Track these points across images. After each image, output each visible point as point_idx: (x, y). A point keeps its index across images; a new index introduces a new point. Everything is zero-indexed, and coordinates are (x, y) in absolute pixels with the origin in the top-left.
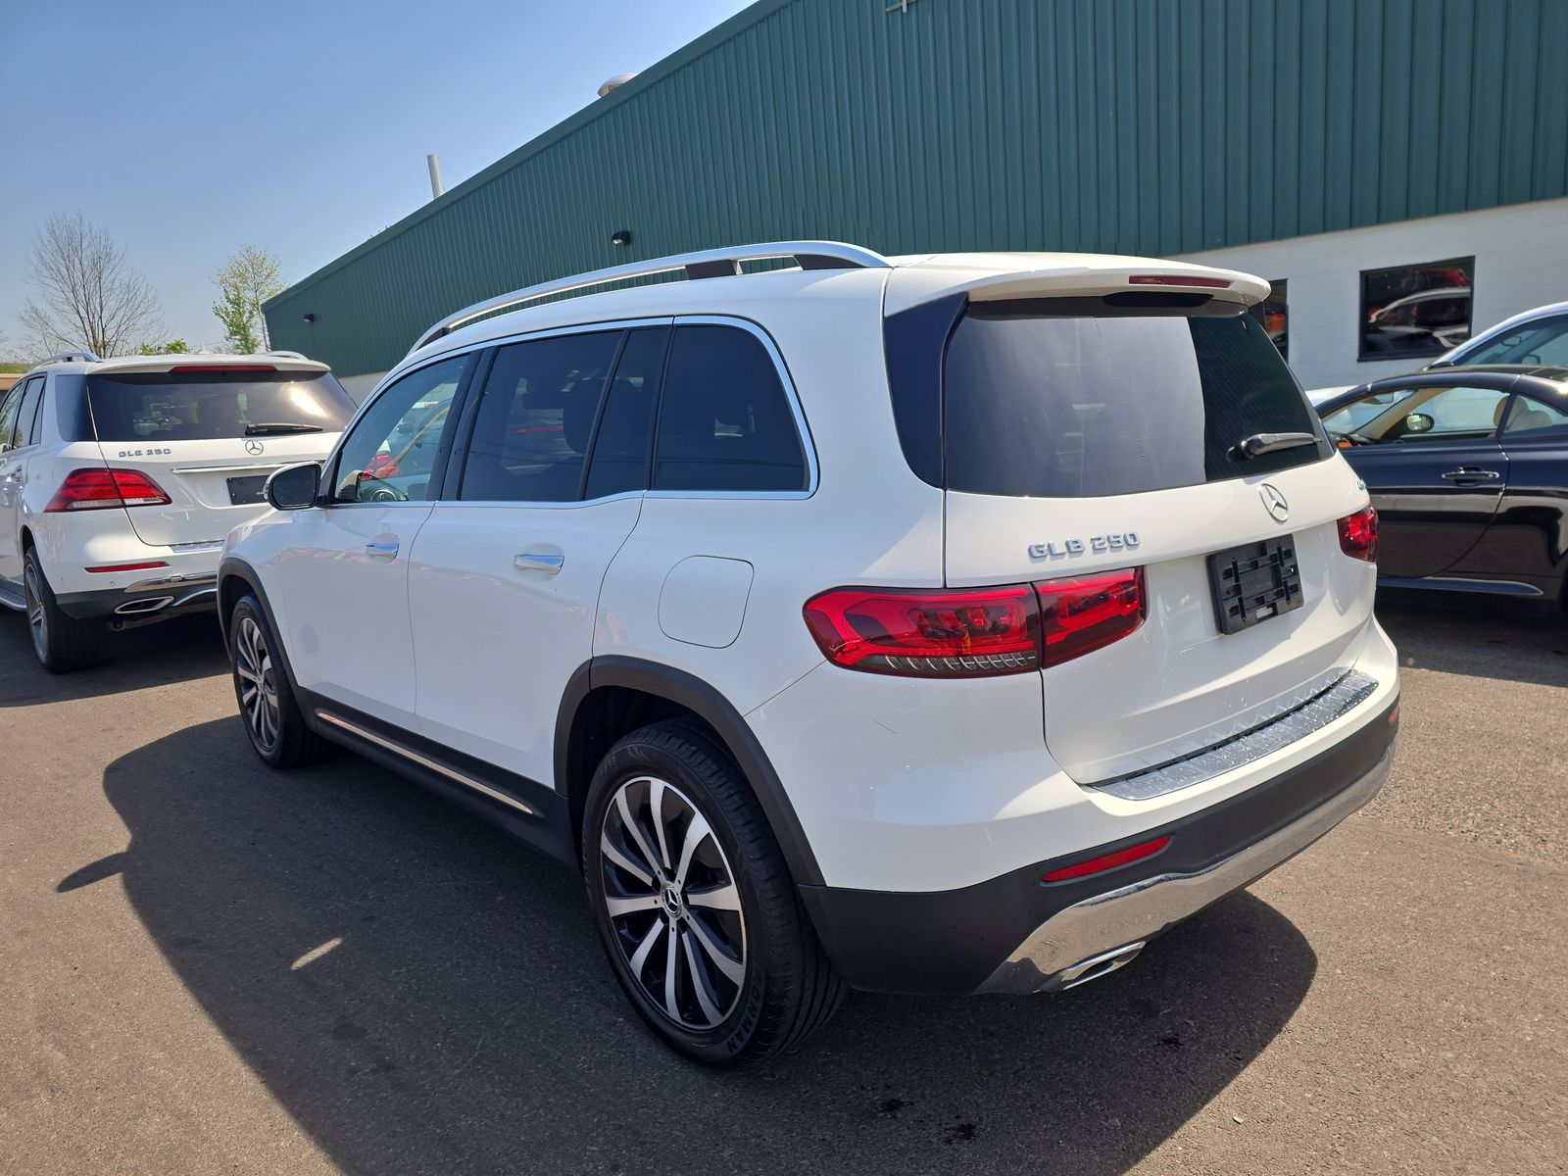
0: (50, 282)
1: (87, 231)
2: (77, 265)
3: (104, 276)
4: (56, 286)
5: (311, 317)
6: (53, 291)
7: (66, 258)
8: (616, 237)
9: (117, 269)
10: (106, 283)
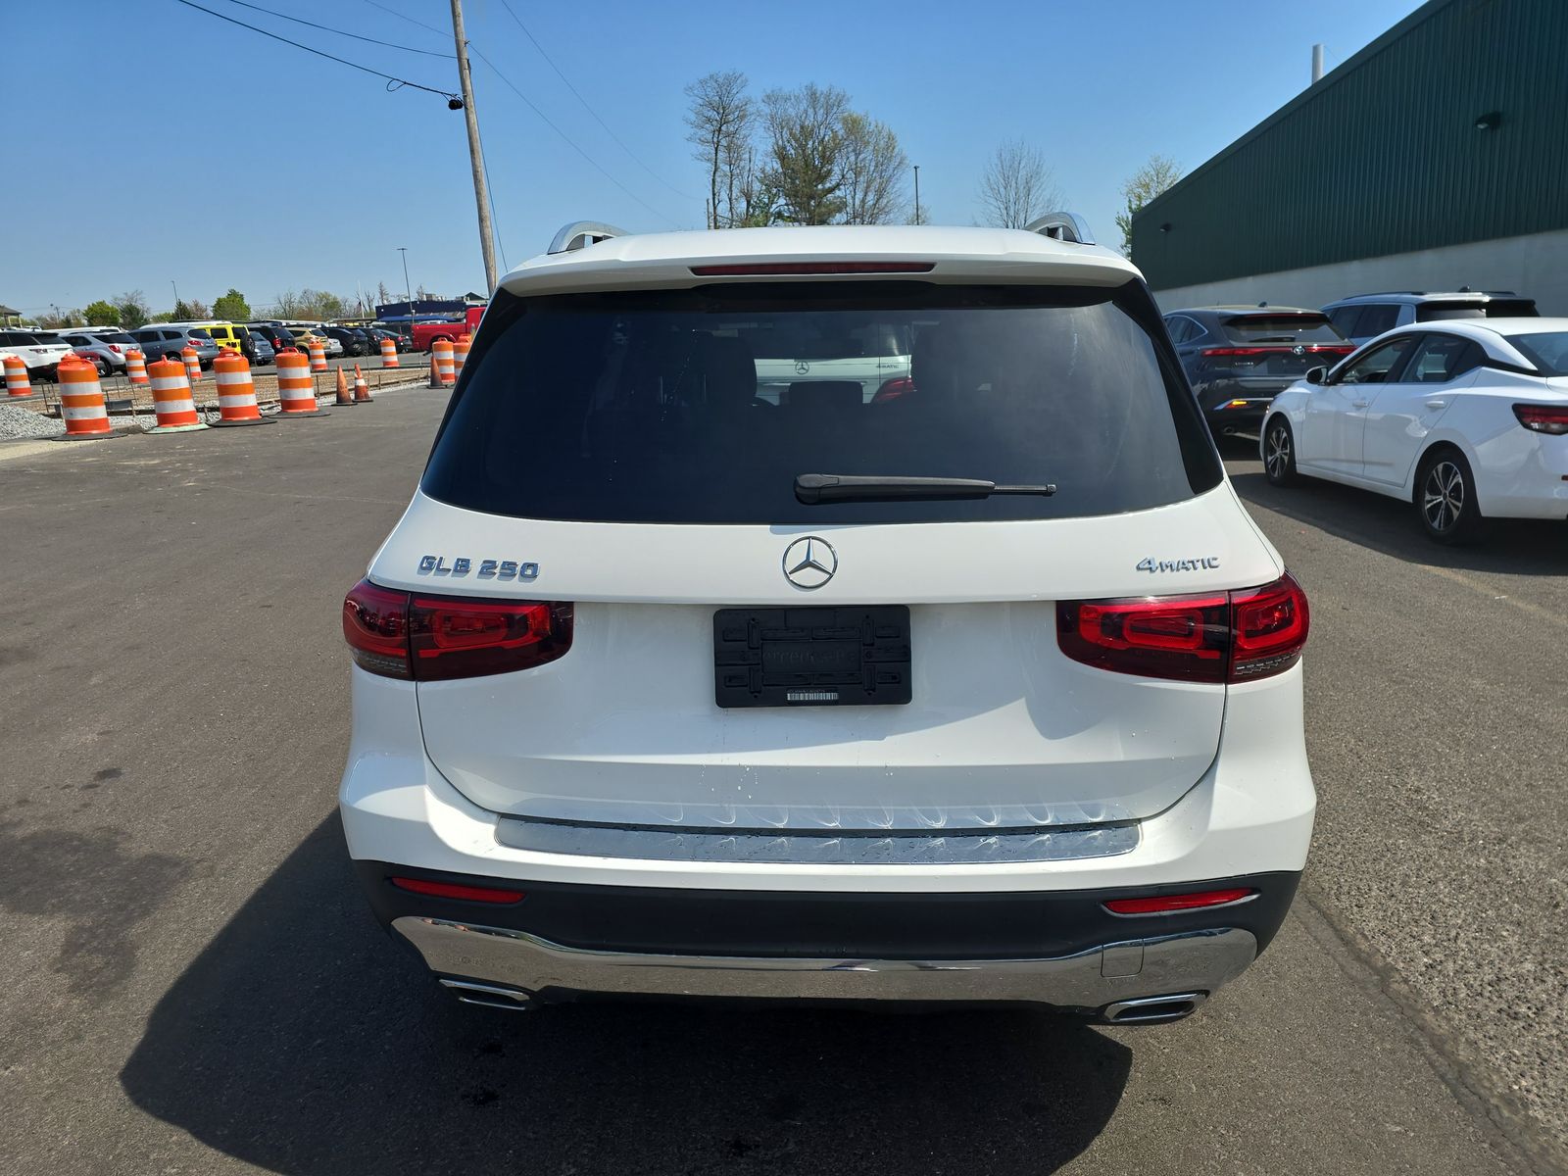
0: (992, 201)
1: (1025, 153)
2: (1014, 185)
3: (1032, 193)
4: (996, 204)
5: (1167, 227)
6: (992, 208)
7: (1006, 179)
8: (1480, 121)
9: (1043, 186)
10: (1032, 200)
